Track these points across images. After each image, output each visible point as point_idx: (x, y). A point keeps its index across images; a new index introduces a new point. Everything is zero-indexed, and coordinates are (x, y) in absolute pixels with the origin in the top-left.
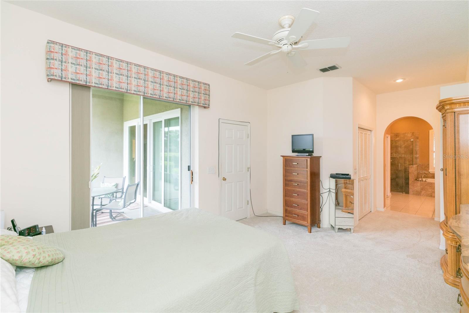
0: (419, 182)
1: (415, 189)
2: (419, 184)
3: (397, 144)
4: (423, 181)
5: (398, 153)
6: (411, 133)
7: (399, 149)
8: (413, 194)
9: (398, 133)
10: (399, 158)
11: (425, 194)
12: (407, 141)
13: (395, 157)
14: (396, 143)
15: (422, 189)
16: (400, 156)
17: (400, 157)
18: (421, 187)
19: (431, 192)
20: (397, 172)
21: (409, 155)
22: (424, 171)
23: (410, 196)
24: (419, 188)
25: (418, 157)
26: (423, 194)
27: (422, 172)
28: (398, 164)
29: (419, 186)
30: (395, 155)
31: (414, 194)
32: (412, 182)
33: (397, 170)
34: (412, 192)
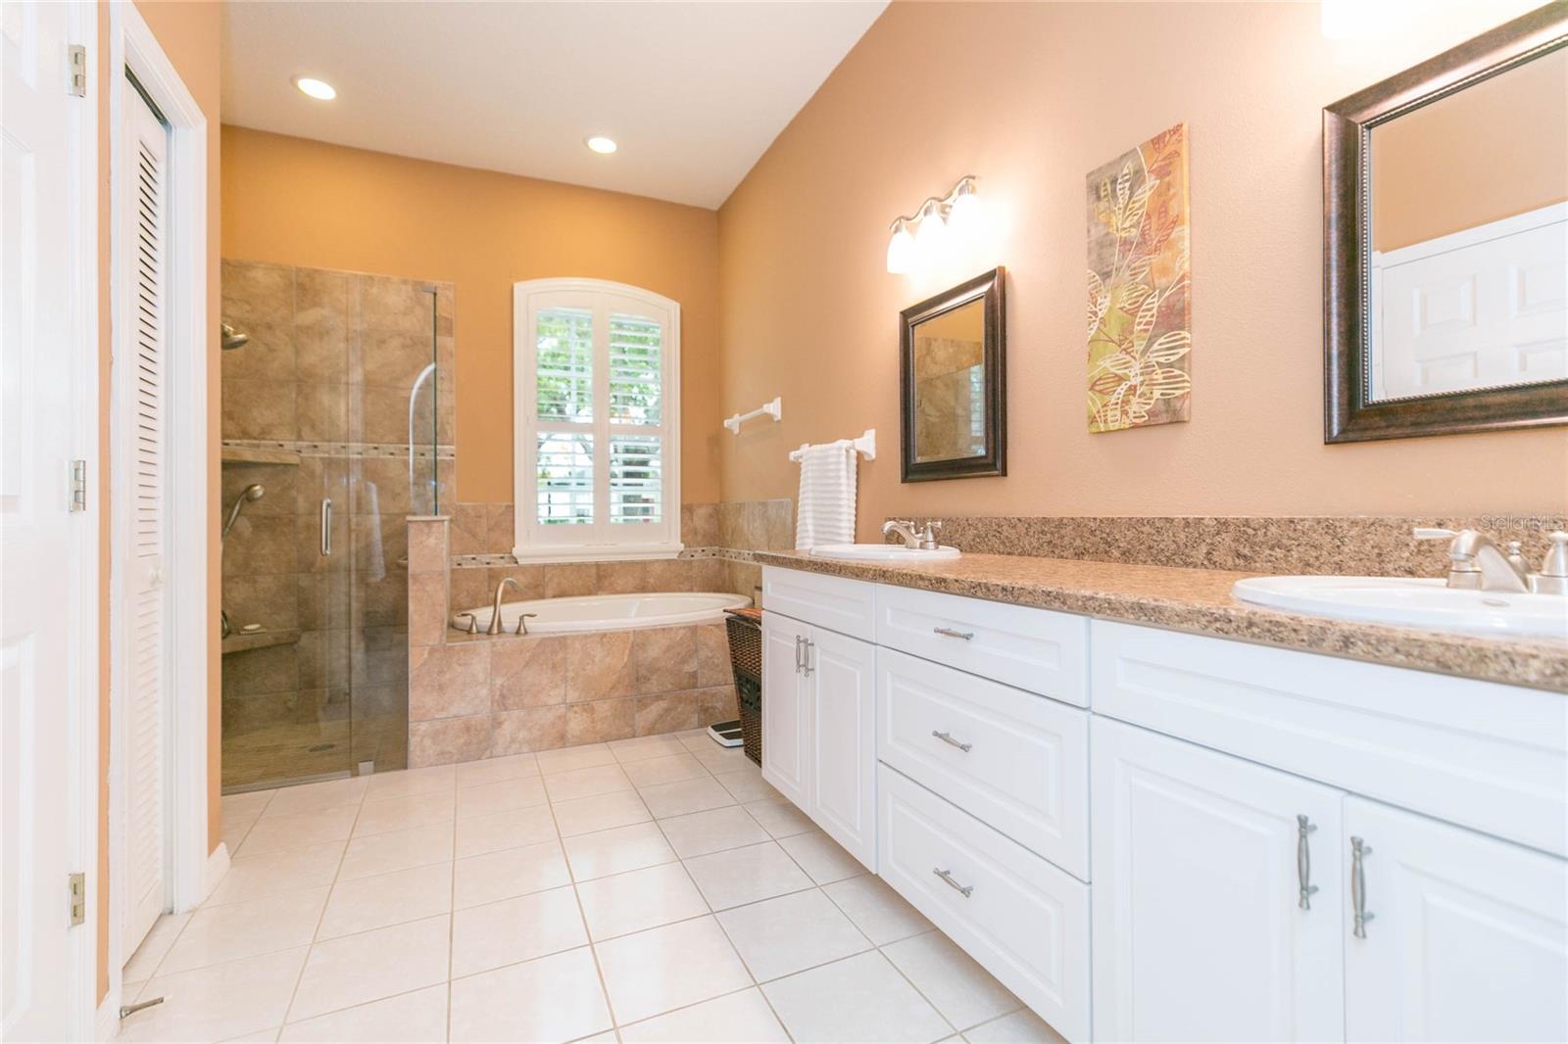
0: (484, 645)
1: (454, 711)
2: (480, 658)
3: (310, 358)
4: (501, 631)
5: (313, 427)
6: (405, 282)
7: (325, 398)
8: (444, 758)
9: (312, 274)
10: (319, 468)
11: (522, 735)
12: (382, 342)
13: (294, 459)
14: (297, 353)
15: (502, 701)
16: (327, 450)
17: (329, 463)
18: (499, 682)
19: (562, 710)
20: (304, 581)
21: (392, 448)
22: (486, 558)
23: (418, 784)
24: (484, 692)
25: (450, 465)
26: (513, 741)
27: (473, 566)
28: (311, 514)
29: (481, 677)
30: (289, 445)
31: (442, 753)
32: (432, 651)
33: (308, 567)
34: (428, 742)
